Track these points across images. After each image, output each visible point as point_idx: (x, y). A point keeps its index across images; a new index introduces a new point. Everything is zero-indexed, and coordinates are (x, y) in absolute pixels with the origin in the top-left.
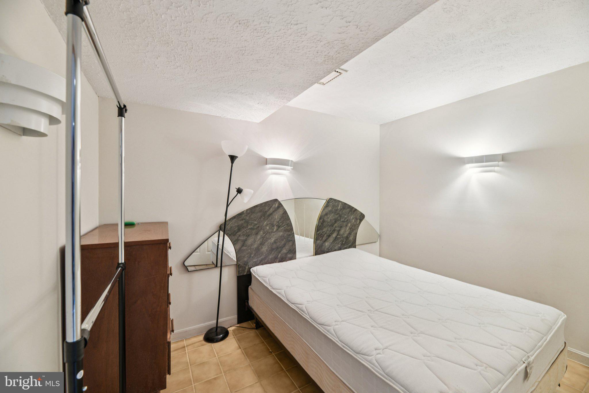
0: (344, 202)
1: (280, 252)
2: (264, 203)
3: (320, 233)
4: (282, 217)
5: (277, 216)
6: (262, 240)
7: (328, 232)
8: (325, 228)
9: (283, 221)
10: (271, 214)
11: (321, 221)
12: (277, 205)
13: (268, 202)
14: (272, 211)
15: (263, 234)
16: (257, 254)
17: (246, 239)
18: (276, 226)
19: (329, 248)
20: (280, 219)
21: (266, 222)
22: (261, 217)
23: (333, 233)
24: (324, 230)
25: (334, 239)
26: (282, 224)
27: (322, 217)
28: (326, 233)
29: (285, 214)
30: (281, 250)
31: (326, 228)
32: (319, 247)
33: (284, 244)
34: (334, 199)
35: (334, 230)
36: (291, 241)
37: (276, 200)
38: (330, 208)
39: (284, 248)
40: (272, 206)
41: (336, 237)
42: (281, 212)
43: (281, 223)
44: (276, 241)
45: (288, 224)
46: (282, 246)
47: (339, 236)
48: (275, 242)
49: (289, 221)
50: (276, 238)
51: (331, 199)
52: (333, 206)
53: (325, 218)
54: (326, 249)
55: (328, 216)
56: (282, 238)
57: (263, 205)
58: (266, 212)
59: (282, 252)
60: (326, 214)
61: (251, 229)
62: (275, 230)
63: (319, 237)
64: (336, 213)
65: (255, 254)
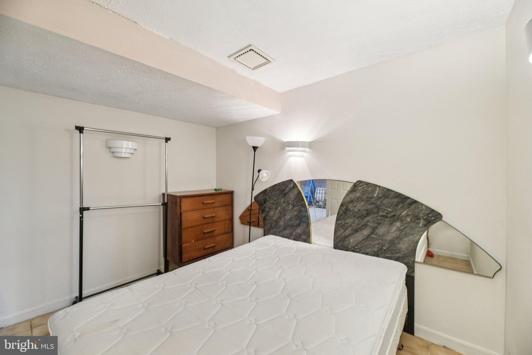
0: (385, 188)
1: (294, 230)
2: (282, 182)
3: (341, 223)
4: (297, 197)
5: (292, 195)
6: (279, 215)
7: (353, 225)
8: (349, 219)
9: (298, 201)
10: (287, 193)
11: (344, 208)
12: (292, 185)
13: (284, 182)
14: (288, 191)
15: (281, 210)
16: (276, 226)
17: (269, 211)
18: (292, 204)
19: (356, 247)
20: (295, 199)
21: (283, 200)
22: (280, 194)
23: (364, 229)
24: (347, 221)
25: (365, 237)
26: (297, 204)
27: (344, 204)
28: (350, 226)
29: (299, 194)
30: (296, 229)
31: (351, 219)
32: (340, 241)
33: (298, 224)
34: (365, 182)
35: (366, 226)
36: (306, 222)
37: (291, 181)
38: (358, 195)
39: (298, 228)
40: (288, 186)
41: (369, 236)
42: (295, 192)
43: (295, 202)
44: (292, 219)
45: (302, 205)
46: (297, 225)
47: (375, 236)
48: (290, 220)
49: (303, 202)
50: (291, 216)
51: (360, 182)
52: (363, 191)
53: (350, 206)
54: (350, 247)
55: (355, 204)
56: (297, 217)
57: (281, 184)
58: (284, 190)
59: (297, 231)
60: (352, 201)
61: (272, 203)
62: (290, 208)
63: (341, 228)
64: (369, 202)
65: (275, 225)
